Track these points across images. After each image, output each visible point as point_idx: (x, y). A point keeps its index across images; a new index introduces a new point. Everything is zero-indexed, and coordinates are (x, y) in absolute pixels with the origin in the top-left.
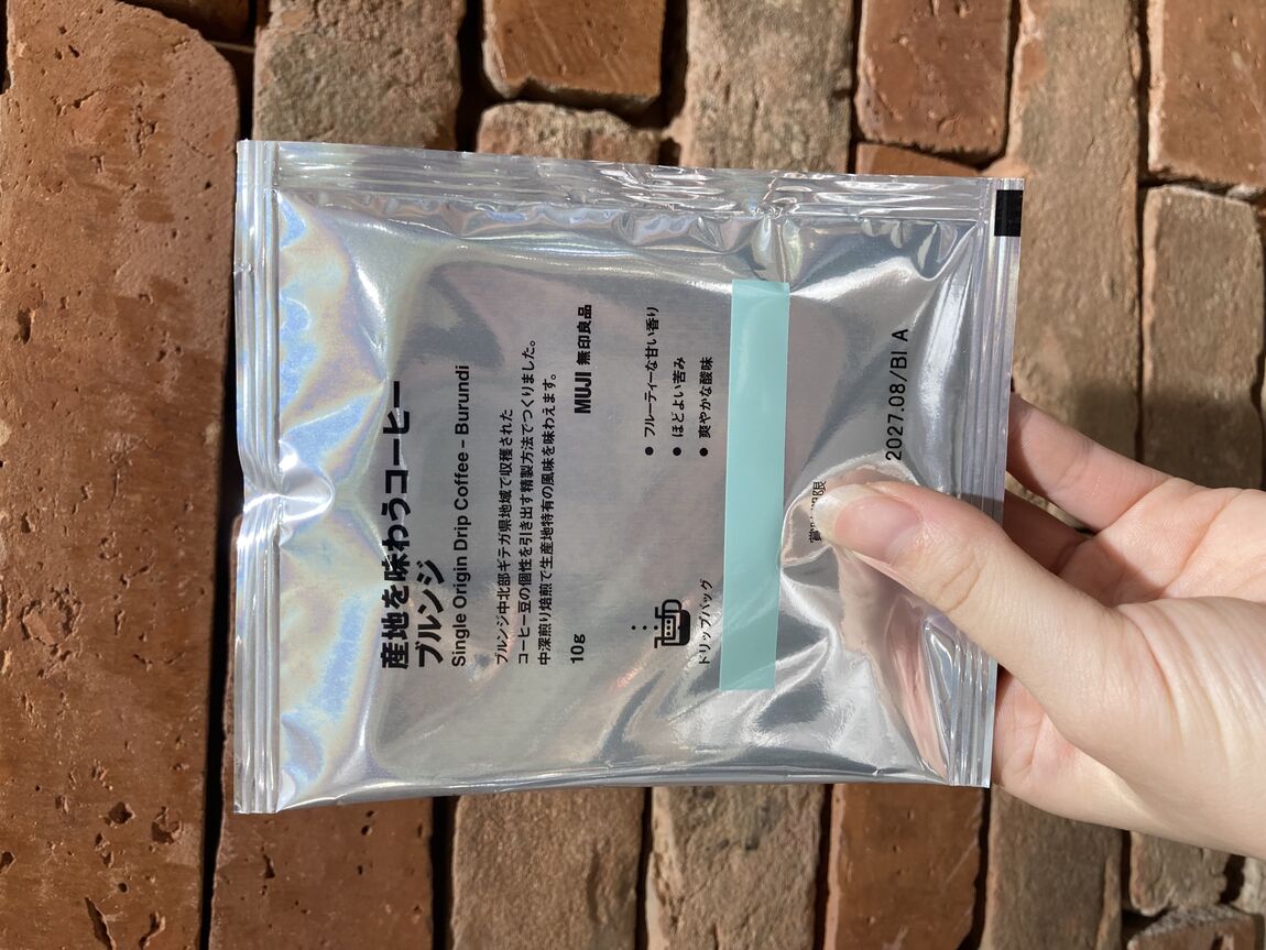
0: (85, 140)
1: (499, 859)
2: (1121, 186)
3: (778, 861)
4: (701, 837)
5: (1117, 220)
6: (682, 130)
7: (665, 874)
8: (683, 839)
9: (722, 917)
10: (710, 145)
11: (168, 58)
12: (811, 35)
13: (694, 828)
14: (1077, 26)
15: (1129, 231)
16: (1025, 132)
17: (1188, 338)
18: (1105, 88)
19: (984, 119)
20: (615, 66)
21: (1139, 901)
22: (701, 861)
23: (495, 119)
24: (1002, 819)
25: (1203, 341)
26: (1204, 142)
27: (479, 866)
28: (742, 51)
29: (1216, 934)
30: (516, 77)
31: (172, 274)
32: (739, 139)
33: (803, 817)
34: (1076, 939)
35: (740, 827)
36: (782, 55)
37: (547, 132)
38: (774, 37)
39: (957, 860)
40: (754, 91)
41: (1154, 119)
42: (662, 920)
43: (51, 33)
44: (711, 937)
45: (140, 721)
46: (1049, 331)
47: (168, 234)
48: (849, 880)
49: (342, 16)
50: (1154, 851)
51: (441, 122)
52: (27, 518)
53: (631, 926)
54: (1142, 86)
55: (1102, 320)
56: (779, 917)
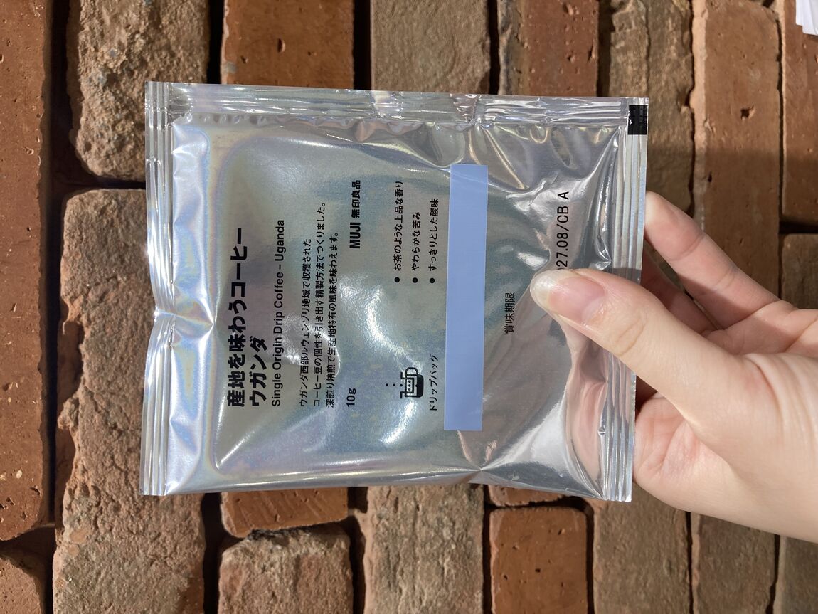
20: (315, 506)
30: (244, 532)
40: (415, 499)
49: (116, 523)
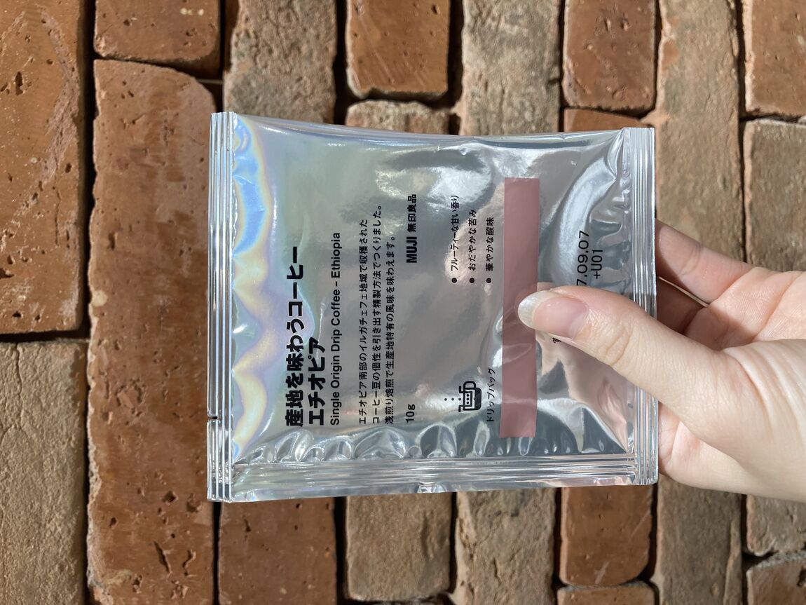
0: (139, 141)
1: (372, 522)
2: (728, 122)
3: (530, 523)
4: (485, 510)
5: (726, 143)
6: (461, 109)
7: (465, 530)
8: (475, 510)
9: (499, 555)
10: (477, 117)
11: (179, 93)
12: (534, 50)
13: (481, 504)
14: (697, 29)
15: (734, 149)
16: (667, 94)
17: (774, 210)
18: (717, 65)
19: (641, 88)
21: (752, 547)
22: (486, 523)
23: (355, 111)
24: (665, 499)
25: (784, 211)
26: (781, 92)
27: (361, 526)
28: (494, 62)
29: (802, 567)
31: (185, 209)
32: (494, 112)
33: (545, 498)
34: (713, 570)
35: (507, 503)
36: (517, 62)
37: (384, 118)
38: (512, 52)
39: (638, 523)
41: (748, 80)
42: (464, 556)
43: (118, 85)
44: (493, 566)
45: (178, 448)
46: (685, 211)
47: (182, 187)
48: (573, 533)
50: (761, 519)
51: (326, 116)
52: (118, 343)
53: (447, 560)
54: (740, 61)
55: (719, 203)
56: (532, 555)
